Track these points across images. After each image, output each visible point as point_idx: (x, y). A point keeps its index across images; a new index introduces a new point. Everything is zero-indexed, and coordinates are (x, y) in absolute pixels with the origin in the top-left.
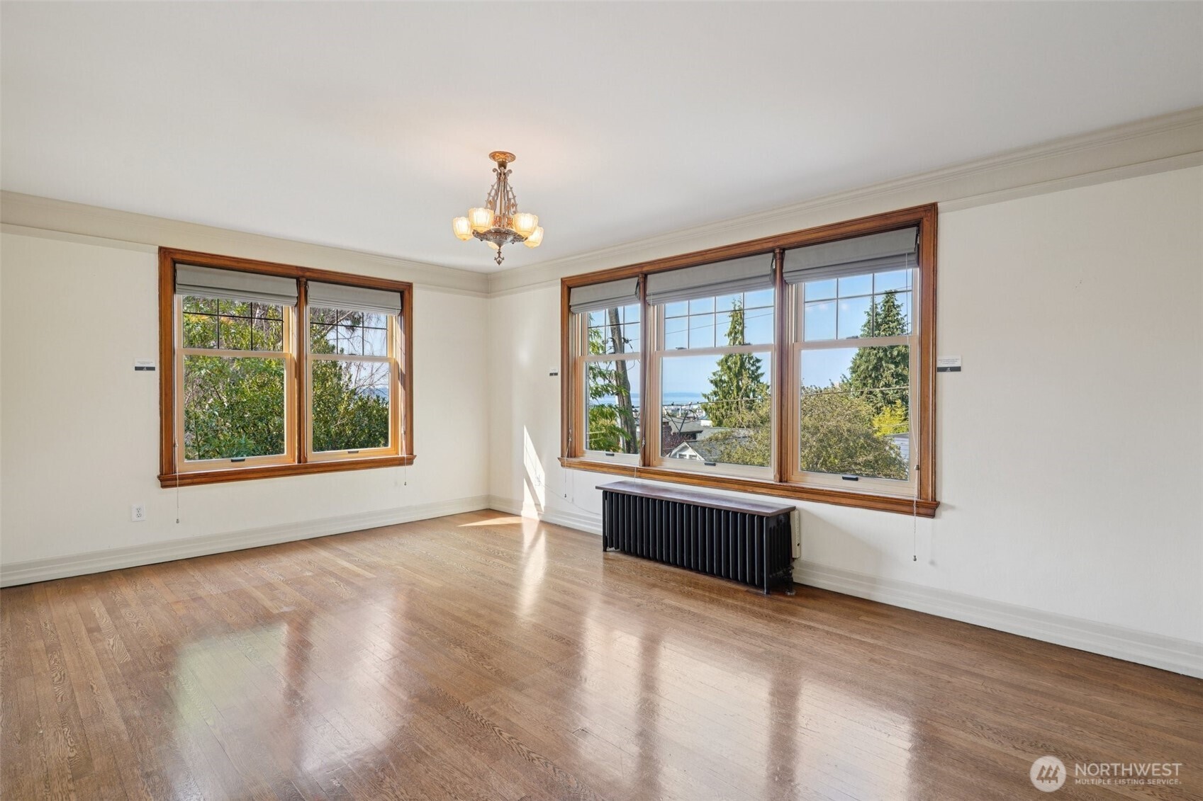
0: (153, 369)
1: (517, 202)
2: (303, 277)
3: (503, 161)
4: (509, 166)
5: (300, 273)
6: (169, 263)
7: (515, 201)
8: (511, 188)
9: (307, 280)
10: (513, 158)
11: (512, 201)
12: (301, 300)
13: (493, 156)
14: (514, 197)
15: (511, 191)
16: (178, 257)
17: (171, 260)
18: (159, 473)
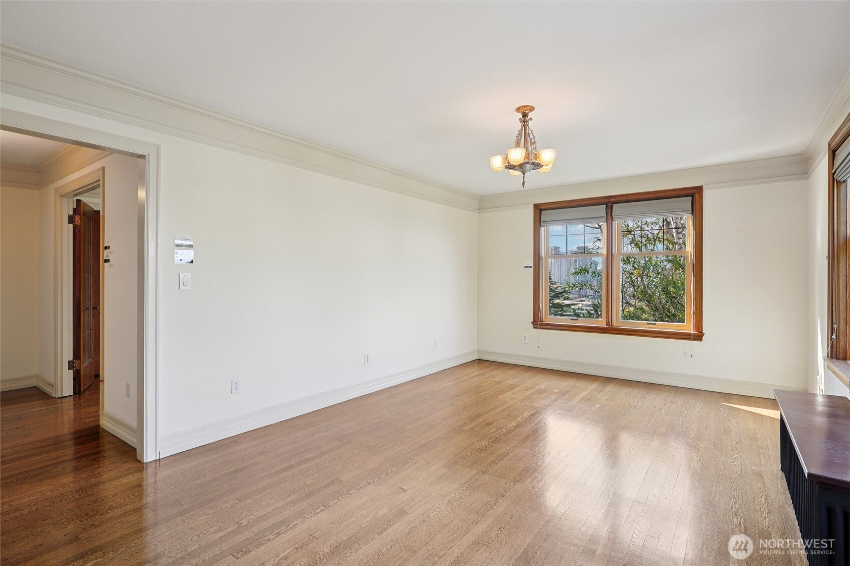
0: (531, 267)
1: (536, 141)
2: (609, 202)
3: (525, 113)
4: (531, 115)
5: (607, 200)
6: (538, 211)
7: (535, 140)
8: (532, 131)
9: (613, 203)
10: (532, 108)
11: (533, 140)
12: (609, 217)
13: (518, 109)
14: (534, 137)
15: (532, 132)
16: (542, 207)
17: (540, 209)
18: (532, 321)
